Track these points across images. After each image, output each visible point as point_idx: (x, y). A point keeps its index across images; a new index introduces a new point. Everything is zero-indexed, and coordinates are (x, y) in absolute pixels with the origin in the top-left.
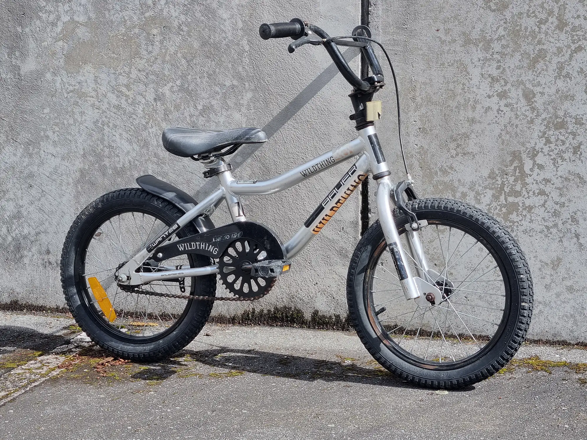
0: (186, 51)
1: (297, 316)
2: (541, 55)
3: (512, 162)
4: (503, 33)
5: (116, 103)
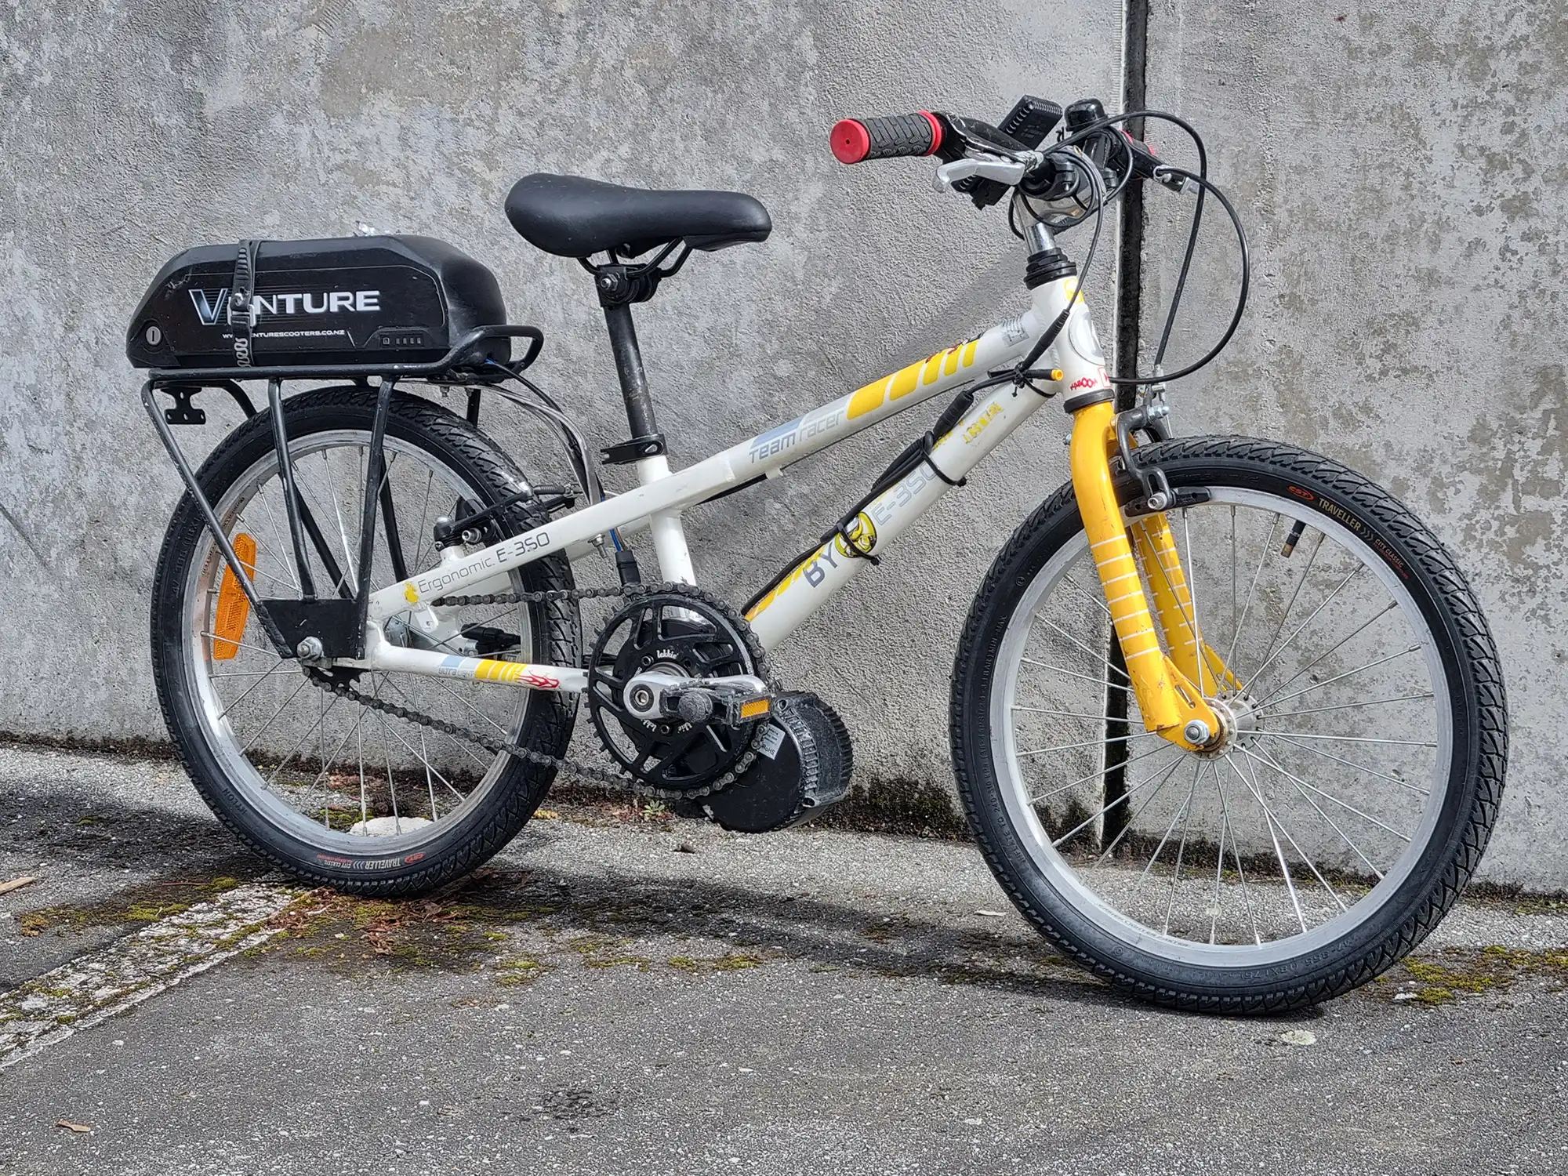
0: (646, 62)
1: (934, 807)
3: (1537, 397)
4: (1525, 30)
5: (458, 203)
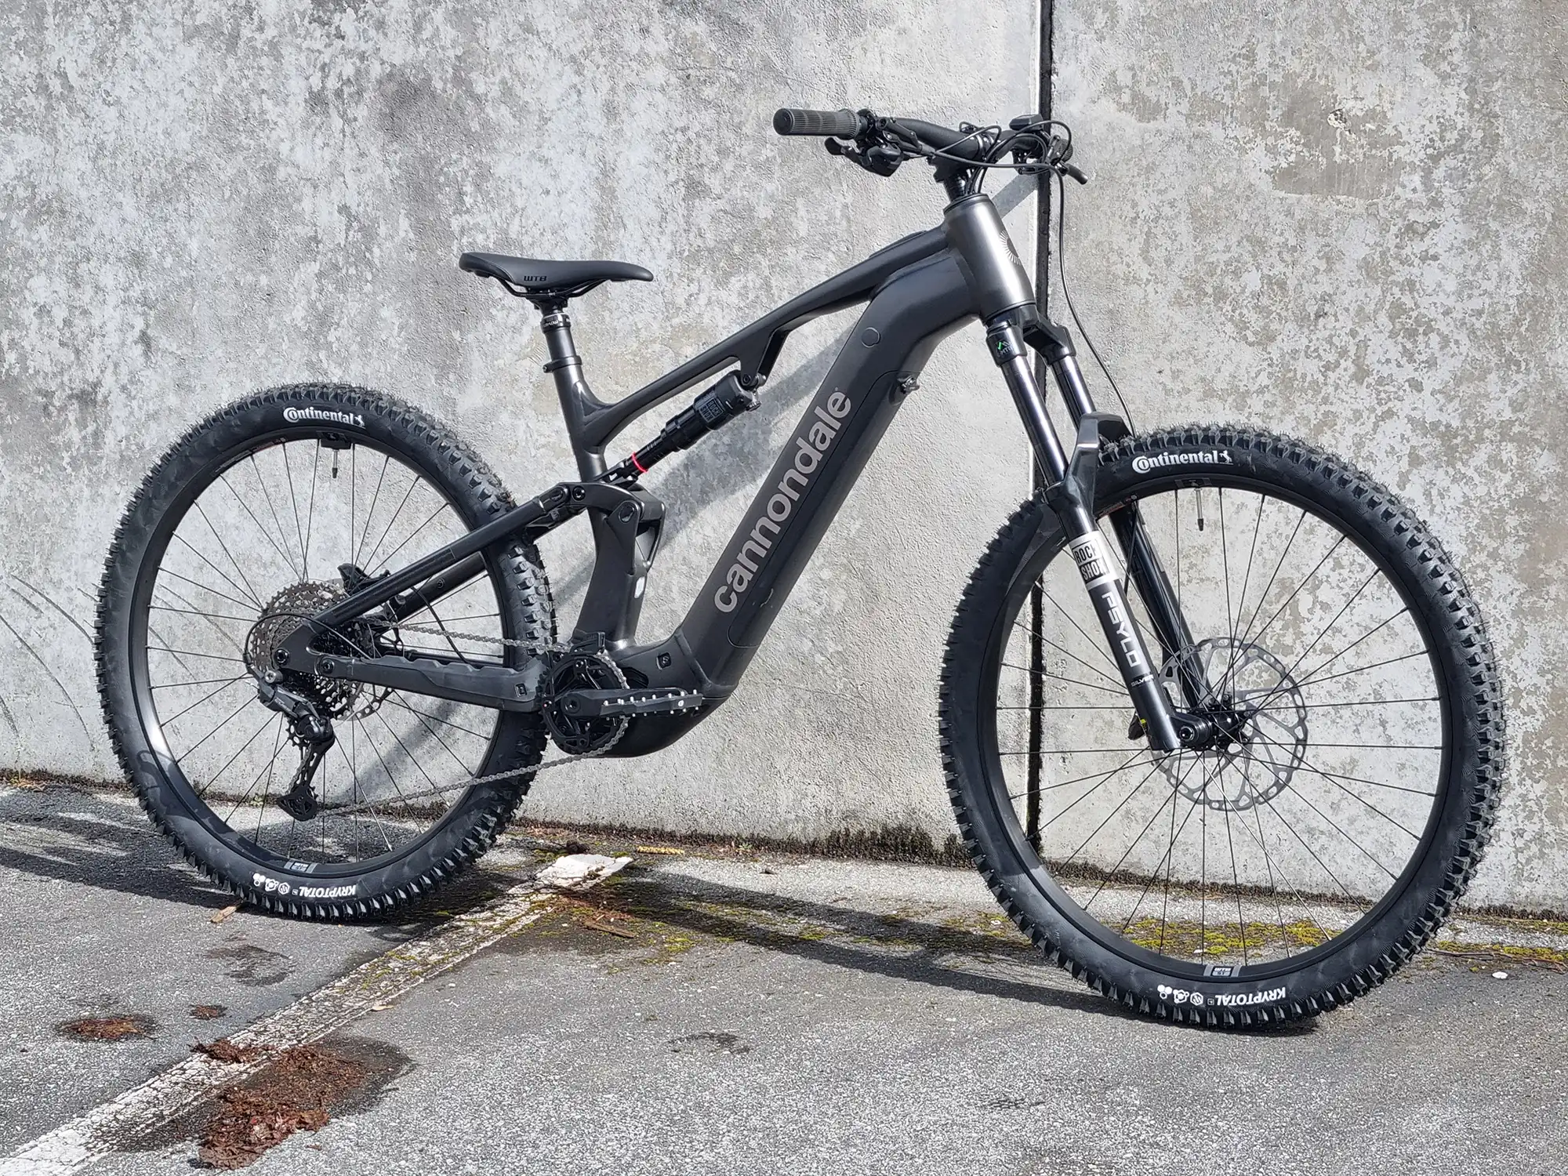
1: (921, 843)
4: (1266, 382)
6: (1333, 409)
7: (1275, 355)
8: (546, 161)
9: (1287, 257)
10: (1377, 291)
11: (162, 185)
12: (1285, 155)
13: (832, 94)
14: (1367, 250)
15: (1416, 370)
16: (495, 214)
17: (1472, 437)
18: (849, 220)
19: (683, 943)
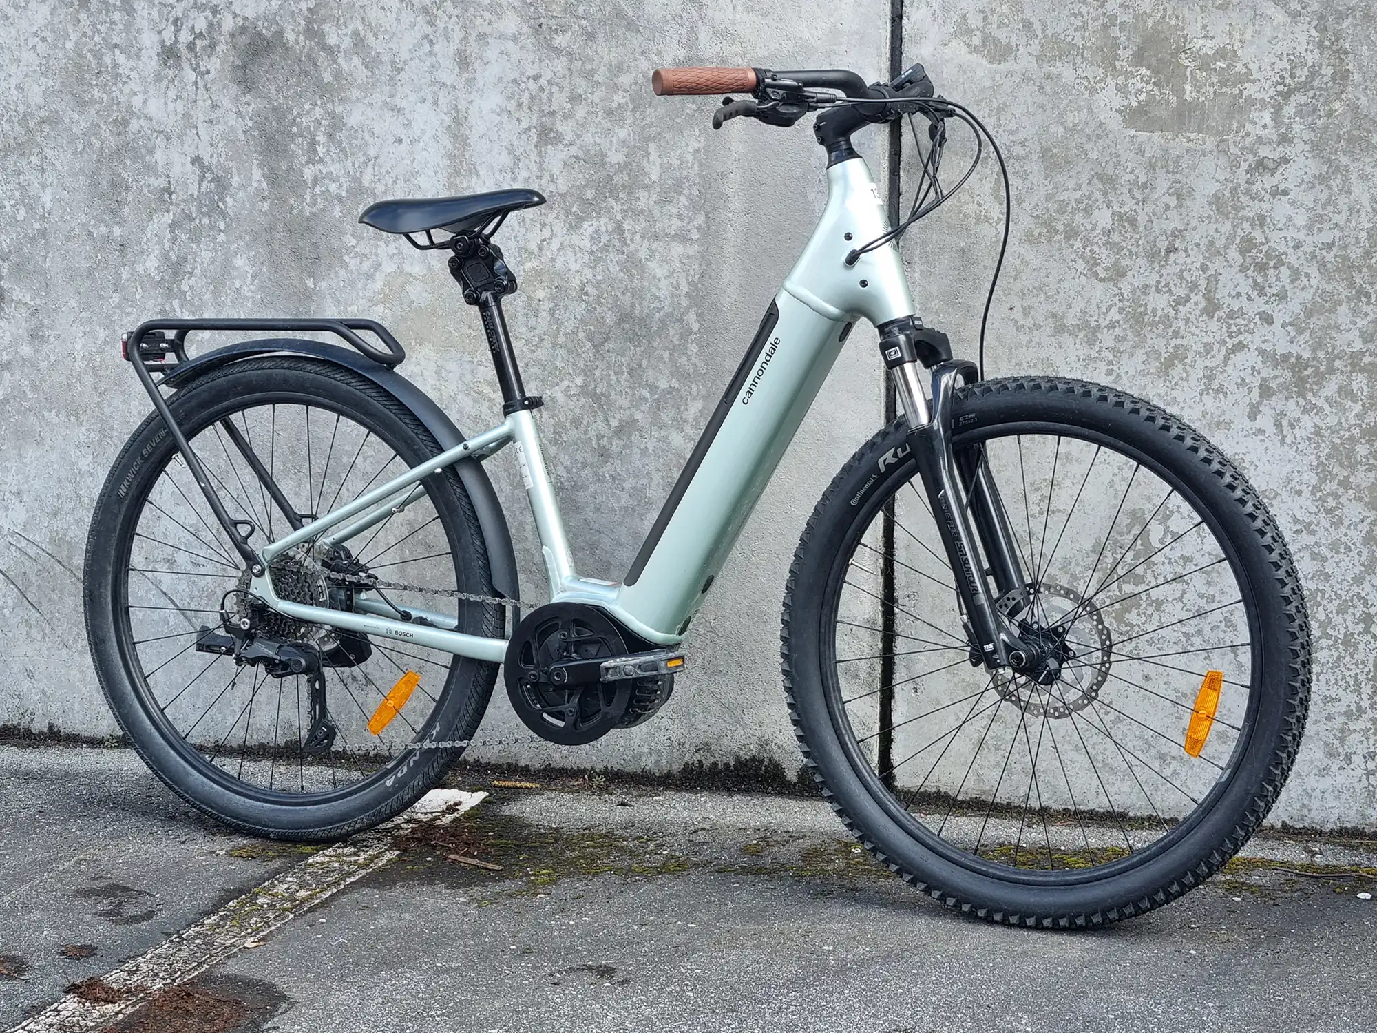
1: (774, 774)
2: (1178, 355)
4: (1117, 317)
5: (473, 412)
6: (1184, 342)
7: (1126, 291)
8: (399, 111)
9: (1137, 194)
10: (1227, 227)
11: (15, 139)
12: (1136, 94)
13: (684, 41)
14: (1217, 186)
15: (1266, 303)
16: (349, 163)
17: (1322, 368)
18: (701, 165)
19: (549, 875)
